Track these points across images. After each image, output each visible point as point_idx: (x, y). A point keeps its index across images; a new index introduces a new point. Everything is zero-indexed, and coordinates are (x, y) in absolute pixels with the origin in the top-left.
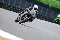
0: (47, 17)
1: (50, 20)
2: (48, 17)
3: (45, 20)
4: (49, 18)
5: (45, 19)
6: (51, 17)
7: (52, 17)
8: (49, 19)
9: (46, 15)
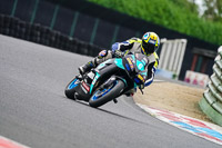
0: (16, 23)
1: (26, 33)
2: (20, 22)
3: (9, 35)
4: (22, 26)
5: (8, 30)
6: (31, 23)
7: (35, 21)
8: (24, 30)
9: (12, 16)
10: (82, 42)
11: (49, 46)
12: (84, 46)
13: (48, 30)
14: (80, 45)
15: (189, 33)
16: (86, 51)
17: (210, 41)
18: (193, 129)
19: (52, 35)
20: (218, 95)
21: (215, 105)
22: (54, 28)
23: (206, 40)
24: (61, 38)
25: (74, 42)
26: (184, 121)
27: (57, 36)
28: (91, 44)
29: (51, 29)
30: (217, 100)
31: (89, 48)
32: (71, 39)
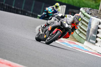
10: (18, 9)
11: (3, 11)
12: (19, 10)
13: (2, 4)
14: (17, 10)
15: (66, 2)
16: (20, 12)
17: (77, 6)
18: (70, 45)
19: (4, 6)
20: (81, 30)
21: (80, 34)
22: (5, 3)
23: (75, 5)
24: (9, 7)
25: (15, 9)
26: (66, 42)
27: (7, 6)
28: (22, 9)
29: (4, 3)
30: (81, 32)
31: (21, 11)
32: (13, 7)
